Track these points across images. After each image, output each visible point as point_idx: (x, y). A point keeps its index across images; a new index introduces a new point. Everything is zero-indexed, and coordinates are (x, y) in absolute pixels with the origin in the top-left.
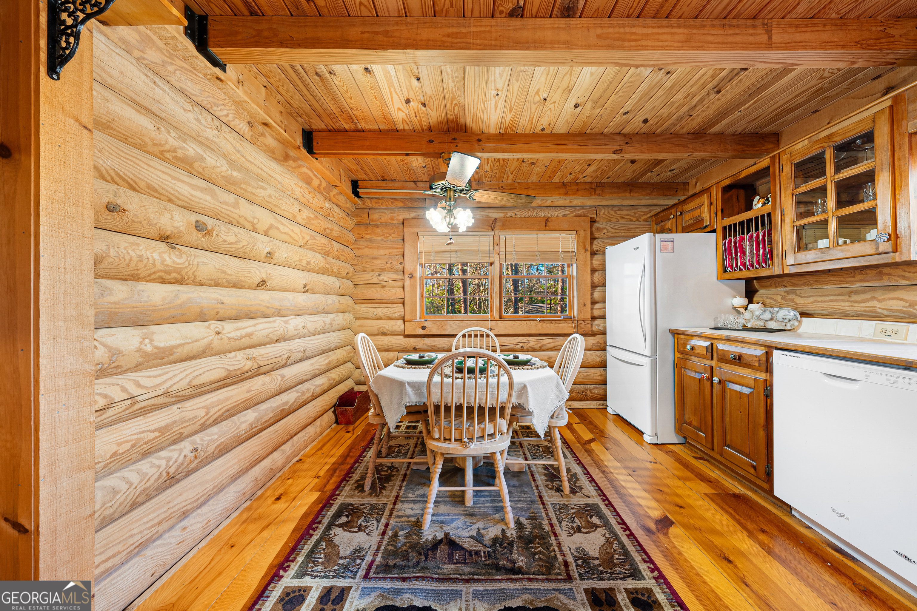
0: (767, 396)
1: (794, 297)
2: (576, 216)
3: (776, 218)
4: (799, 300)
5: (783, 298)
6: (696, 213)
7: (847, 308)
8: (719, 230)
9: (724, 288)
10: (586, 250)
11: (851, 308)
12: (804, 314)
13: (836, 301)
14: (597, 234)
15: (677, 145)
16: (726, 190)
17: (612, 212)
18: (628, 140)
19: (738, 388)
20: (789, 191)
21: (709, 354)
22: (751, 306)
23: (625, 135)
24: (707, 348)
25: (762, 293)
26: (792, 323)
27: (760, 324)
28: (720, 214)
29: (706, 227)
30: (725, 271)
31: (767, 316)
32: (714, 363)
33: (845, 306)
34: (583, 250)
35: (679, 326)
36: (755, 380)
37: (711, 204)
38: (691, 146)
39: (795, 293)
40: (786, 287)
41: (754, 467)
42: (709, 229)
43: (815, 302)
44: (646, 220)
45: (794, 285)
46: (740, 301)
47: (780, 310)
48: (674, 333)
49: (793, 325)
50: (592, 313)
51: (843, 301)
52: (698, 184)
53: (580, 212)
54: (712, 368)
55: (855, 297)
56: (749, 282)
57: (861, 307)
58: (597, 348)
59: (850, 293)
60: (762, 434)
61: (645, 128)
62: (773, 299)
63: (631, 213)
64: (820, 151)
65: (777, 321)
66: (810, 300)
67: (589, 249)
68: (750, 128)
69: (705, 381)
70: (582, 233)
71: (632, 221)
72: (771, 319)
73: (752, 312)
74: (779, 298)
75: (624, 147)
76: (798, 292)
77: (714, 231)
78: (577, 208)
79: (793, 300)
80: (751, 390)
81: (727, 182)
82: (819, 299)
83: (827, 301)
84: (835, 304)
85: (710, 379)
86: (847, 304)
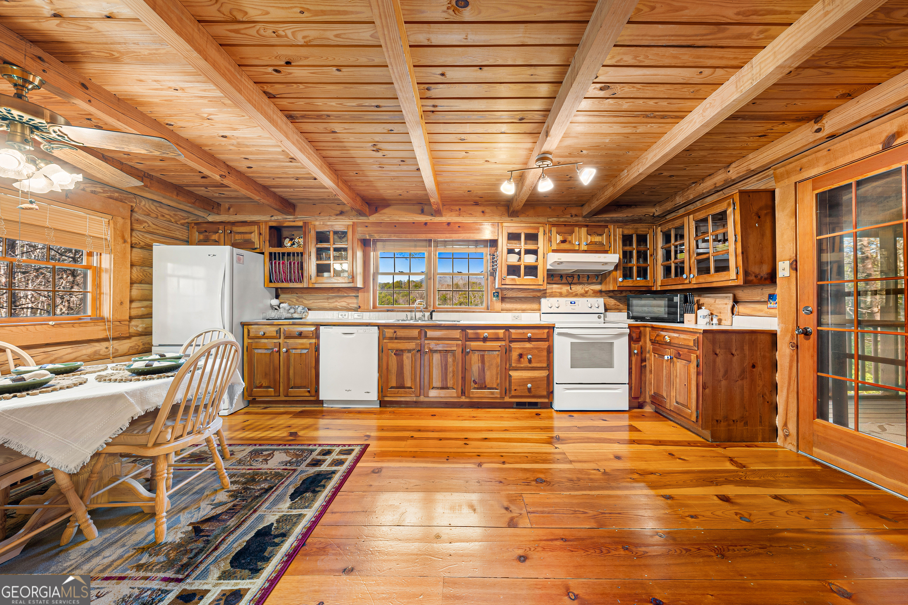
0: (316, 351)
1: (303, 300)
2: (110, 197)
3: (306, 256)
4: (305, 302)
5: (297, 300)
6: (247, 236)
7: (326, 306)
8: (267, 254)
10: (125, 241)
12: (309, 309)
13: (323, 302)
14: (136, 226)
15: (255, 190)
16: (271, 228)
17: (153, 207)
18: (230, 171)
19: (299, 351)
20: (313, 245)
21: (278, 335)
22: (282, 305)
23: (228, 166)
24: (277, 331)
25: (285, 297)
26: (305, 314)
27: (289, 315)
28: (267, 243)
29: (256, 249)
30: (271, 281)
31: (292, 311)
32: (281, 341)
33: (326, 304)
34: (121, 241)
35: (246, 319)
36: (310, 344)
37: (260, 234)
38: (262, 193)
39: (302, 297)
40: (297, 294)
41: (309, 392)
42: (258, 251)
43: (313, 302)
44: (182, 224)
45: (302, 293)
46: (275, 302)
47: (299, 307)
48: (243, 325)
49: (305, 315)
50: (130, 313)
52: (231, 209)
53: (116, 195)
54: (280, 343)
55: (330, 301)
56: (277, 290)
57: (332, 305)
58: (134, 351)
59: (328, 299)
60: (313, 371)
61: (248, 172)
62: (291, 301)
63: (172, 213)
64: (327, 230)
65: (298, 313)
66: (311, 301)
67: (129, 240)
68: (286, 196)
69: (275, 353)
70: (120, 220)
71: (171, 221)
72: (295, 313)
73: (285, 309)
74: (294, 300)
75: (227, 174)
76: (304, 297)
77: (263, 253)
78: (112, 189)
79: (302, 302)
80: (307, 350)
81: (274, 224)
82: (315, 301)
83: (319, 302)
84: (322, 304)
85: (279, 351)
86: (327, 304)
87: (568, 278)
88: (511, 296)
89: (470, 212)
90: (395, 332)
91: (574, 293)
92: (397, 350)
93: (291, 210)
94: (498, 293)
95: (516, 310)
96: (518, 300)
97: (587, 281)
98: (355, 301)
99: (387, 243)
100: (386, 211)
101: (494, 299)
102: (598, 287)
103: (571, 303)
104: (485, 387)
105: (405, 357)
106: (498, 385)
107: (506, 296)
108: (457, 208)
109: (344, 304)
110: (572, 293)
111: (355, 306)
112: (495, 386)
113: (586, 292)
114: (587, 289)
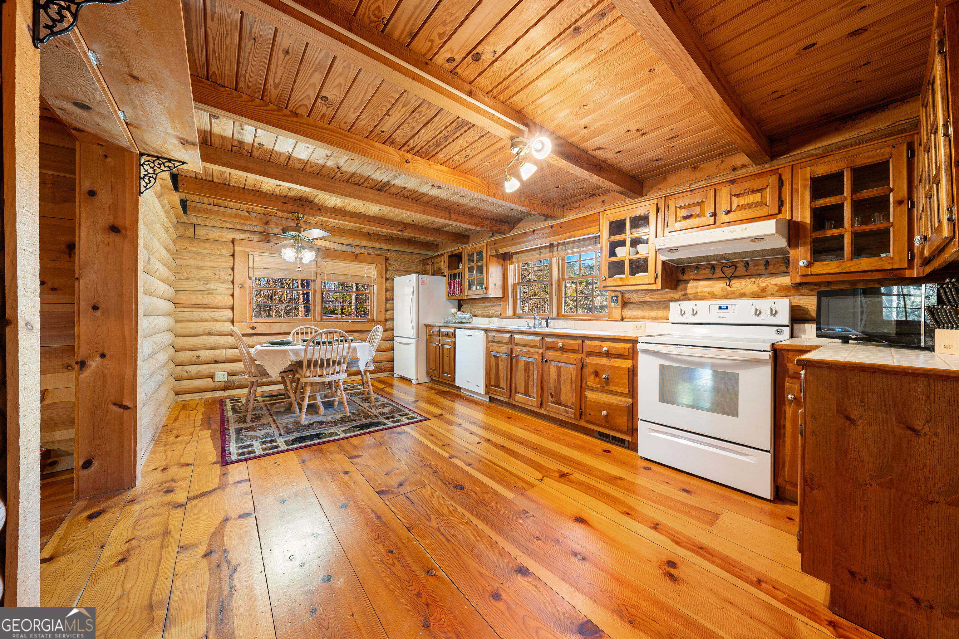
2: (376, 255)
3: (463, 275)
4: (474, 310)
6: (439, 265)
8: (447, 276)
9: (448, 304)
10: (382, 277)
12: (475, 316)
13: (482, 310)
14: (389, 268)
15: (428, 233)
16: (449, 257)
17: (398, 255)
18: (405, 226)
19: (447, 347)
20: (466, 265)
21: (439, 335)
22: (458, 312)
23: (404, 223)
24: (438, 331)
25: (465, 307)
26: (471, 319)
27: (460, 321)
28: (447, 268)
30: (450, 296)
31: (463, 316)
32: (440, 338)
33: (484, 313)
34: (380, 277)
35: (429, 322)
36: (451, 342)
37: (444, 262)
38: (435, 234)
39: (472, 306)
40: (470, 304)
41: (451, 378)
42: (443, 274)
44: (417, 262)
45: (473, 303)
46: (454, 310)
47: (467, 314)
48: (427, 326)
50: (385, 316)
52: (443, 246)
53: (379, 252)
54: (440, 340)
55: (486, 309)
56: (459, 301)
57: (487, 313)
58: (389, 339)
59: (485, 307)
61: (413, 223)
63: (409, 257)
64: (472, 253)
65: (466, 319)
67: (384, 276)
68: (457, 232)
69: (437, 346)
70: (379, 265)
71: (409, 262)
73: (459, 315)
74: (468, 309)
75: (403, 229)
76: (474, 307)
77: (445, 276)
78: (377, 250)
79: (471, 310)
80: (451, 347)
81: (449, 254)
82: (478, 309)
83: (480, 311)
85: (439, 346)
87: (725, 269)
88: (637, 300)
89: (589, 206)
90: (494, 336)
91: (738, 292)
93: (466, 241)
94: (617, 297)
95: (643, 318)
96: (645, 305)
97: (764, 272)
98: (498, 309)
99: (520, 255)
100: (520, 225)
101: (613, 304)
103: (720, 308)
104: (561, 402)
105: (500, 359)
106: (573, 404)
107: (632, 300)
108: (577, 205)
109: (493, 312)
110: (734, 293)
111: (499, 313)
112: (569, 404)
113: (764, 290)
114: (763, 285)
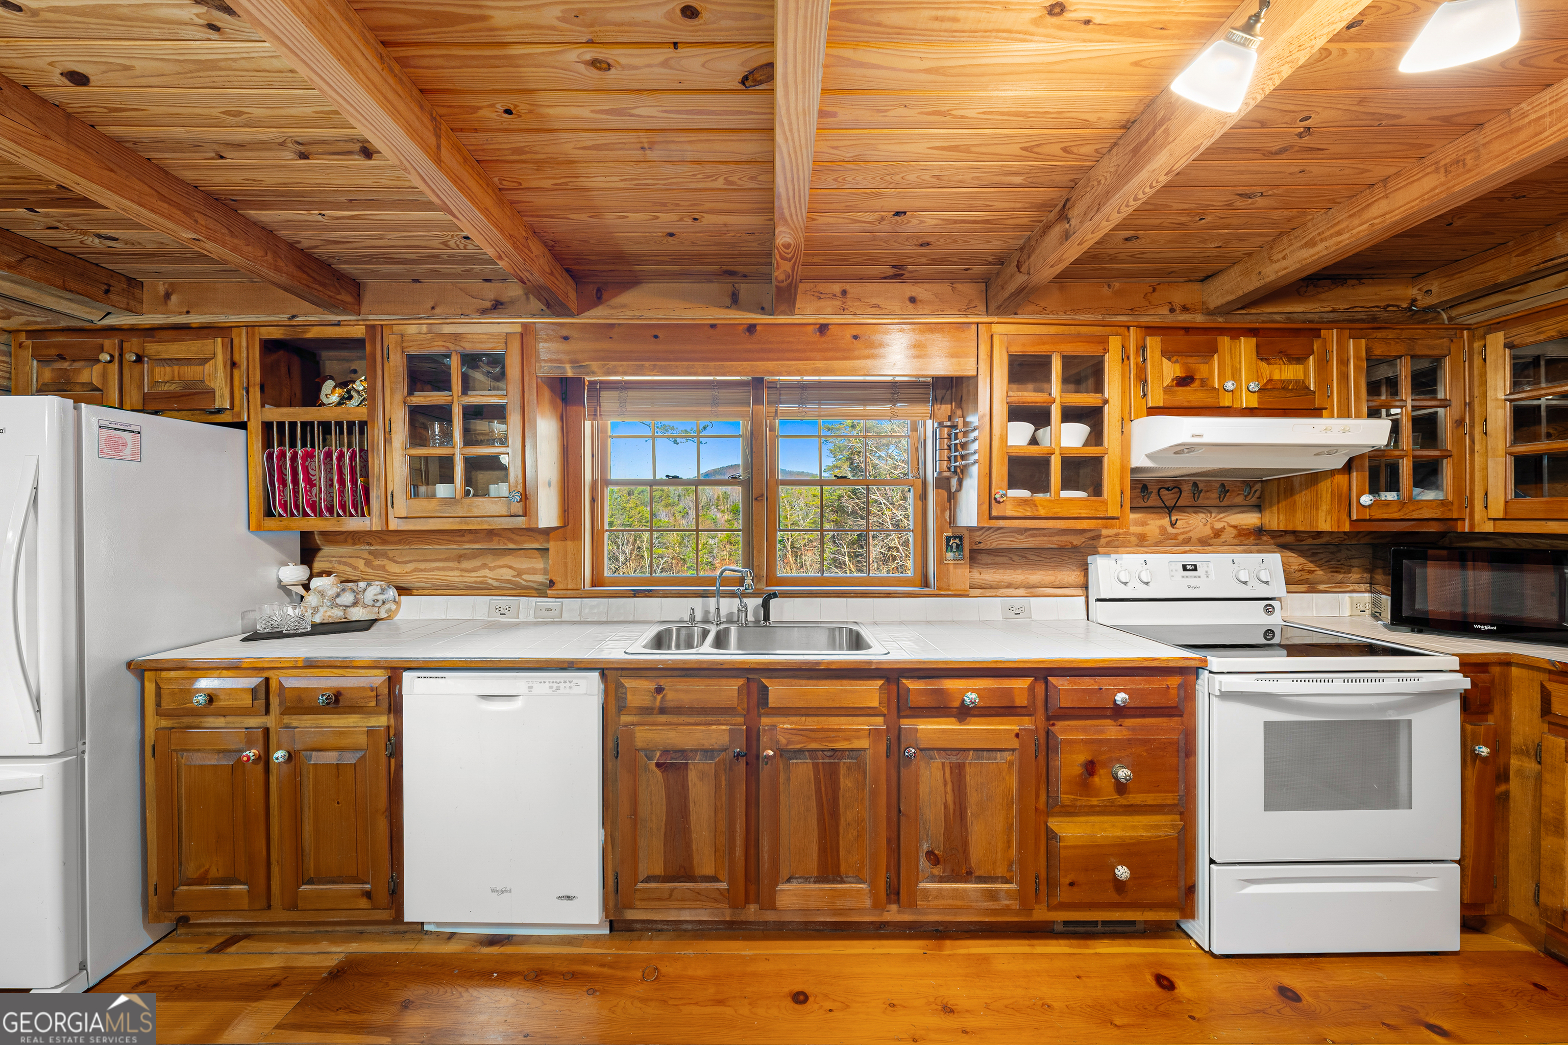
0: (390, 756)
1: (385, 562)
3: (377, 433)
4: (394, 568)
5: (368, 563)
6: (191, 372)
7: (457, 579)
8: (255, 426)
9: (262, 547)
11: (461, 579)
12: (403, 590)
13: (443, 569)
16: (270, 346)
19: (331, 757)
20: (399, 397)
21: (261, 702)
22: (316, 583)
24: (254, 691)
25: (327, 556)
26: (387, 606)
27: (336, 614)
28: (256, 394)
29: (219, 411)
30: (269, 513)
31: (347, 598)
32: (270, 721)
33: (454, 576)
36: (371, 732)
37: (234, 364)
38: (202, 220)
39: (384, 555)
40: (370, 544)
41: (368, 895)
42: (226, 417)
43: (415, 570)
45: (384, 542)
46: (294, 573)
47: (369, 585)
48: (139, 669)
49: (389, 610)
51: (452, 569)
54: (267, 731)
55: (466, 564)
56: (305, 539)
57: (471, 578)
59: (460, 558)
60: (382, 825)
62: (350, 565)
64: (442, 350)
65: (365, 606)
66: (410, 567)
69: (249, 766)
72: (355, 604)
73: (322, 594)
74: (361, 564)
76: (391, 554)
77: (242, 426)
79: (383, 568)
80: (360, 754)
81: (276, 334)
82: (422, 566)
83: (432, 570)
84: (442, 573)
85: (264, 758)
86: (457, 573)
87: (1163, 492)
88: (994, 545)
89: (875, 301)
90: (659, 690)
91: (1181, 538)
92: (665, 752)
93: (348, 299)
94: (961, 538)
95: (1009, 586)
96: (1016, 558)
97: (1216, 502)
98: (539, 564)
99: (631, 393)
100: (627, 298)
101: (950, 555)
102: (1251, 519)
103: (1185, 568)
104: (969, 873)
105: (692, 776)
106: (1008, 865)
107: (982, 546)
108: (837, 288)
109: (507, 574)
110: (1174, 537)
111: (540, 578)
112: (1001, 871)
113: (1217, 534)
114: (1218, 526)
